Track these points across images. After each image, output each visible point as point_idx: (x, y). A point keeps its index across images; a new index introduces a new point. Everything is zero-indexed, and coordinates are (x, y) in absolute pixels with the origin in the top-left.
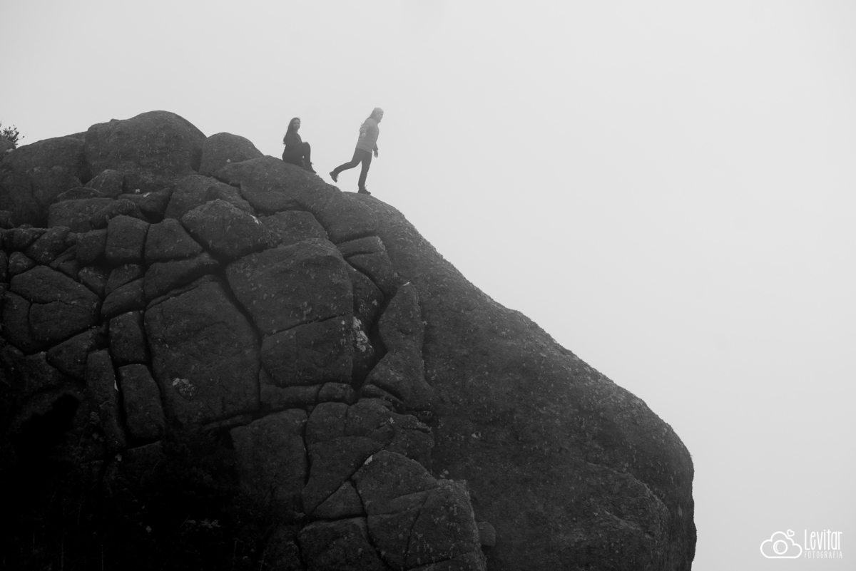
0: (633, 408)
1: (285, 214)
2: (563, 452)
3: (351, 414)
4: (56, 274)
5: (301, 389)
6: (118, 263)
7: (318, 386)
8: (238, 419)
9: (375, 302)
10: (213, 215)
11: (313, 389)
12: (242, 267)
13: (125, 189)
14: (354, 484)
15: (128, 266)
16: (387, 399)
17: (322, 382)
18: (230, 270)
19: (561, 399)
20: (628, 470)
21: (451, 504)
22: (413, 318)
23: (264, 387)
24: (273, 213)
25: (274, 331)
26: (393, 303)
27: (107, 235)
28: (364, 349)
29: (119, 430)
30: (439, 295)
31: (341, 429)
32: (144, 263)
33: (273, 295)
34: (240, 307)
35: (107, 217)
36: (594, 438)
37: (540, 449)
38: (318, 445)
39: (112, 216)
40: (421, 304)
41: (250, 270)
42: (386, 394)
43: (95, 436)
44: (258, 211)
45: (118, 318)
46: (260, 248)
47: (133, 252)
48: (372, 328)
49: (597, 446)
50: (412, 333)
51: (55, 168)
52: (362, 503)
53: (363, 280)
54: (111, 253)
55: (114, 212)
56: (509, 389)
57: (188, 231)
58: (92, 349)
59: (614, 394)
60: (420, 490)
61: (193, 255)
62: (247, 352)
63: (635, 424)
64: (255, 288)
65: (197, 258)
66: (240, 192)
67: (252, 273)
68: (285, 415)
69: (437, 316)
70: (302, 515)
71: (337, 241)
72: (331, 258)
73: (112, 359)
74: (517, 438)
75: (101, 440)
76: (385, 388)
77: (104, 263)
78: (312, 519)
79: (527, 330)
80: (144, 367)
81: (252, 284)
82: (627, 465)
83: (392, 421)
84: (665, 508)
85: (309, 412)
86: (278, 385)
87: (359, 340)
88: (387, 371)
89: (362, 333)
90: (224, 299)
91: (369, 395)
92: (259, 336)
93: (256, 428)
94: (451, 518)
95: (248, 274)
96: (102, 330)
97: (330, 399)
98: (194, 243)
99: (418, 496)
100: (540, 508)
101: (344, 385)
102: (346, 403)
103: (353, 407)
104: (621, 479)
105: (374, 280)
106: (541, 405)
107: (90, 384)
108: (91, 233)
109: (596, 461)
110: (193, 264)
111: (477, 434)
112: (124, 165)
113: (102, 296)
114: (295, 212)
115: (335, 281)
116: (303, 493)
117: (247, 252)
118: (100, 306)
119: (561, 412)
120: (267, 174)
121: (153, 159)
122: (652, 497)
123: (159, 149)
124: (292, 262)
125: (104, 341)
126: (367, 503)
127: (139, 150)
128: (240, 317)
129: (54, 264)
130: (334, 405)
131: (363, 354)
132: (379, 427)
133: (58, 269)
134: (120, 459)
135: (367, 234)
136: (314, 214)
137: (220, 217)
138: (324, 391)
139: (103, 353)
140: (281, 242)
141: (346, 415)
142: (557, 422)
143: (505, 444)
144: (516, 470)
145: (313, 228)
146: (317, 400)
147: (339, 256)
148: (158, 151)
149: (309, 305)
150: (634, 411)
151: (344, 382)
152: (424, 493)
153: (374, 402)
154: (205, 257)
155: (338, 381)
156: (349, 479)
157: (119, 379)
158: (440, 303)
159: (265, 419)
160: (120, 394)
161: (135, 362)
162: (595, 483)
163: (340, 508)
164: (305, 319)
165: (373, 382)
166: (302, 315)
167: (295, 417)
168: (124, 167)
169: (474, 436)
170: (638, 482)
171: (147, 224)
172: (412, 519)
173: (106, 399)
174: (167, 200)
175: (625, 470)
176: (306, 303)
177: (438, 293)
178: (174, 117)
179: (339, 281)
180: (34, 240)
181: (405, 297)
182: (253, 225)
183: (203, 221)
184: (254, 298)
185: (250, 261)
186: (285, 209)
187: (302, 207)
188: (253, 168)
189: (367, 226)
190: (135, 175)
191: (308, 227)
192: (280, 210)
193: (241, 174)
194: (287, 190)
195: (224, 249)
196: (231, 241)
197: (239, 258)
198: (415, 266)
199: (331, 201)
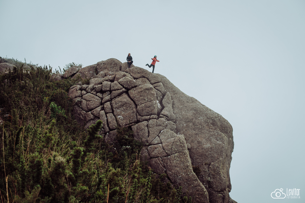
0: (219, 117)
1: (141, 79)
2: (204, 127)
3: (157, 122)
4: (92, 95)
5: (146, 116)
6: (105, 92)
7: (150, 116)
8: (133, 124)
9: (161, 97)
10: (125, 80)
11: (149, 117)
13: (106, 76)
14: (159, 137)
15: (107, 92)
16: (165, 118)
17: (151, 115)
18: (129, 92)
19: (203, 116)
20: (219, 130)
21: (180, 140)
22: (170, 100)
23: (138, 117)
24: (138, 79)
25: (140, 104)
26: (165, 97)
27: (102, 86)
28: (159, 107)
29: (107, 128)
31: (155, 125)
32: (111, 91)
33: (139, 97)
34: (132, 100)
35: (102, 82)
36: (211, 124)
37: (199, 127)
38: (151, 129)
39: (103, 81)
40: (171, 97)
42: (165, 117)
43: (102, 129)
44: (135, 78)
45: (106, 103)
46: (136, 87)
47: (108, 89)
48: (161, 102)
49: (211, 126)
50: (170, 103)
51: (90, 72)
52: (161, 141)
53: (158, 92)
54: (103, 89)
56: (192, 114)
57: (120, 84)
58: (101, 110)
59: (215, 114)
60: (174, 137)
61: (121, 89)
62: (134, 109)
63: (220, 120)
64: (135, 95)
66: (130, 75)
68: (143, 122)
69: (175, 99)
70: (148, 144)
71: (152, 84)
72: (151, 88)
73: (105, 112)
74: (194, 125)
75: (104, 130)
76: (164, 115)
77: (102, 92)
78: (150, 145)
79: (195, 101)
80: (112, 114)
82: (218, 129)
83: (166, 122)
84: (227, 138)
85: (148, 122)
86: (141, 116)
87: (158, 105)
88: (164, 112)
89: (159, 104)
90: (128, 98)
91: (161, 117)
92: (136, 106)
93: (137, 126)
94: (181, 143)
95: (133, 92)
96: (102, 106)
97: (153, 118)
98: (121, 86)
99: (173, 139)
100: (200, 140)
101: (156, 115)
102: (156, 119)
103: (158, 120)
104: (217, 132)
105: (161, 92)
106: (199, 117)
107: (101, 118)
108: (99, 85)
109: (212, 129)
110: (121, 91)
111: (185, 124)
112: (105, 70)
113: (102, 99)
115: (152, 93)
116: (148, 139)
117: (133, 87)
118: (102, 101)
119: (203, 119)
120: (136, 70)
121: (111, 69)
122: (224, 136)
123: (112, 66)
124: (143, 89)
125: (103, 109)
126: (162, 141)
127: (108, 67)
128: (132, 102)
129: (91, 93)
130: (154, 120)
131: (159, 108)
132: (164, 124)
133: (92, 94)
134: (108, 134)
135: (158, 82)
136: (147, 78)
137: (127, 80)
138: (151, 117)
139: (103, 111)
140: (140, 85)
141: (156, 122)
142: (203, 121)
143: (191, 126)
144: (194, 132)
146: (150, 119)
147: (153, 87)
149: (147, 98)
150: (219, 118)
151: (155, 115)
152: (174, 138)
153: (162, 119)
154: (124, 89)
155: (154, 115)
156: (158, 136)
157: (107, 116)
158: (176, 96)
159: (139, 124)
160: (107, 120)
161: (110, 113)
162: (212, 134)
163: (156, 142)
164: (146, 101)
165: (162, 114)
166: (145, 101)
167: (145, 123)
169: (184, 125)
170: (221, 133)
171: (111, 83)
172: (172, 144)
173: (104, 121)
174: (115, 77)
175: (218, 130)
176: (146, 98)
177: (175, 94)
178: (115, 59)
180: (87, 88)
181: (168, 96)
182: (134, 82)
183: (123, 81)
184: (135, 97)
185: (133, 89)
186: (140, 78)
187: (144, 77)
188: (133, 69)
189: (158, 80)
190: (107, 72)
191: (146, 81)
192: (139, 78)
193: (130, 71)
194: (141, 74)
195: (128, 87)
196: (129, 85)
197: (131, 89)
198: (169, 88)
199: (150, 75)
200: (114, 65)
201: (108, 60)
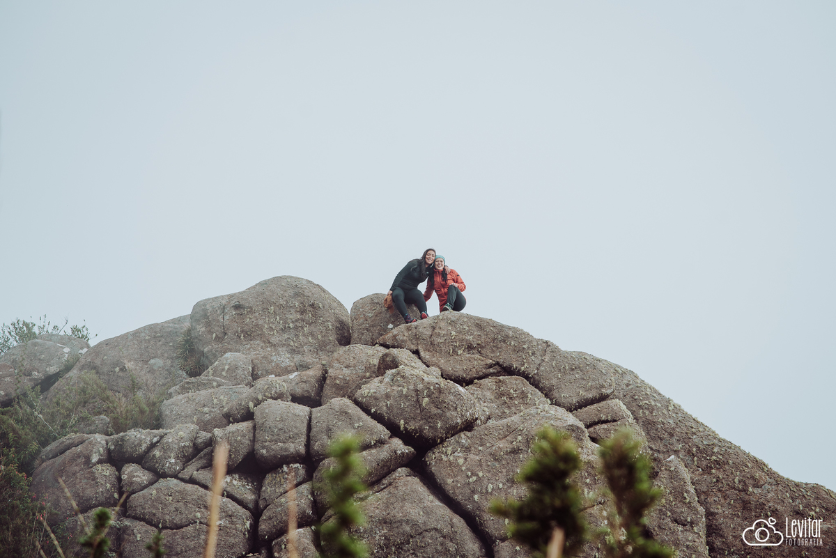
1: (487, 382)
4: (189, 487)
6: (273, 465)
10: (399, 386)
12: (449, 452)
13: (255, 376)
15: (288, 467)
18: (432, 458)
22: (690, 503)
27: (254, 428)
30: (713, 471)
32: (311, 460)
33: (501, 486)
34: (456, 507)
35: (251, 405)
39: (257, 403)
40: (693, 484)
41: (460, 454)
45: (284, 539)
46: (469, 426)
47: (298, 446)
50: (692, 523)
51: (152, 361)
54: (264, 451)
55: (260, 397)
57: (366, 410)
61: (380, 442)
64: (474, 478)
65: (386, 446)
66: (421, 358)
67: (466, 459)
69: (716, 499)
71: (571, 409)
72: (572, 428)
77: (255, 466)
81: (469, 473)
90: (431, 497)
92: (488, 543)
95: (461, 461)
98: (380, 427)
108: (232, 428)
110: (383, 453)
112: (248, 346)
113: (257, 512)
114: (501, 378)
117: (454, 431)
118: (255, 526)
120: (453, 333)
121: (286, 336)
123: (293, 322)
124: (520, 438)
127: (266, 326)
128: (457, 520)
129: (186, 474)
133: (192, 481)
135: (603, 398)
136: (527, 377)
137: (411, 387)
140: (490, 417)
145: (530, 396)
147: (579, 424)
148: (291, 325)
154: (399, 446)
158: (718, 481)
168: (249, 349)
171: (307, 409)
174: (323, 378)
177: (711, 468)
178: (304, 282)
179: (590, 458)
180: (153, 446)
181: (674, 476)
182: (458, 394)
183: (387, 396)
184: (473, 492)
185: (458, 442)
186: (486, 376)
187: (509, 371)
188: (434, 328)
189: (603, 386)
190: (265, 358)
191: (524, 396)
192: (480, 378)
193: (417, 337)
194: (484, 351)
195: (421, 430)
196: (428, 418)
197: (443, 441)
198: (671, 435)
199: (547, 358)
200: (302, 312)
201: (260, 284)
